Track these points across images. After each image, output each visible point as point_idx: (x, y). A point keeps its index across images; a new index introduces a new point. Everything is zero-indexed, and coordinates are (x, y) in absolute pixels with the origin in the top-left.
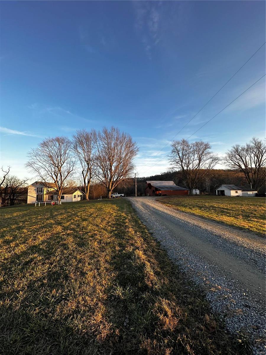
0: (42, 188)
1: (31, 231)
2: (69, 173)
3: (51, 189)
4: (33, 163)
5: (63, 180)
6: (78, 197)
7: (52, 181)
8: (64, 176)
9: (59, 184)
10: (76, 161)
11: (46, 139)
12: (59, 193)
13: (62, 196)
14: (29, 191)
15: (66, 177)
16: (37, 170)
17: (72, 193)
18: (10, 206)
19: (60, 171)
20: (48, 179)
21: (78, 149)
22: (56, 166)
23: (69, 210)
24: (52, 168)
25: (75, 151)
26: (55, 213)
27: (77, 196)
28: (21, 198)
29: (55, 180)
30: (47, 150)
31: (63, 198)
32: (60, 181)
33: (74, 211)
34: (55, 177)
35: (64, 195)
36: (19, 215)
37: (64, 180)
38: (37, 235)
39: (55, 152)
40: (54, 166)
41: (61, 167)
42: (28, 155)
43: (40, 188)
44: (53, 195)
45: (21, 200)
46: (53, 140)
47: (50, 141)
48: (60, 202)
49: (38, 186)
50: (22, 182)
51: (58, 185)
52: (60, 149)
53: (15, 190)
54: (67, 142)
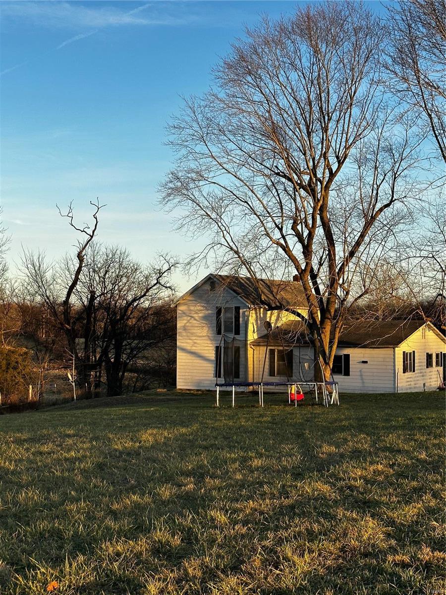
0: (237, 309)
1: (245, 523)
2: (373, 218)
3: (278, 318)
4: (194, 175)
5: (338, 261)
6: (429, 364)
7: (283, 273)
8: (345, 242)
9: (322, 288)
10: (412, 141)
11: (248, 32)
12: (321, 341)
13: (337, 358)
14: (180, 324)
15: (358, 244)
16: (214, 216)
17: (396, 341)
18: (109, 399)
19: (323, 209)
20: (263, 259)
21: (422, 64)
22: (301, 186)
23: (391, 439)
24: (285, 199)
25: (405, 79)
26: (326, 448)
27: (420, 360)
28: (147, 358)
29: (297, 267)
30: (258, 97)
31: (342, 366)
32: (325, 267)
33: (422, 446)
34: (299, 246)
35: (346, 351)
36: (165, 443)
37: (347, 260)
38: (280, 542)
39: (294, 105)
40: (289, 186)
41: (327, 187)
42: (172, 138)
43: (227, 309)
44: (292, 350)
45: (145, 371)
46: (283, 30)
47: (267, 43)
48: (331, 393)
49: (221, 297)
50: (147, 278)
51: (317, 290)
52: (319, 83)
53: (122, 318)
54: (356, 31)
